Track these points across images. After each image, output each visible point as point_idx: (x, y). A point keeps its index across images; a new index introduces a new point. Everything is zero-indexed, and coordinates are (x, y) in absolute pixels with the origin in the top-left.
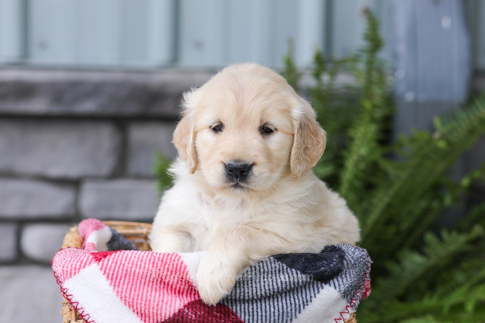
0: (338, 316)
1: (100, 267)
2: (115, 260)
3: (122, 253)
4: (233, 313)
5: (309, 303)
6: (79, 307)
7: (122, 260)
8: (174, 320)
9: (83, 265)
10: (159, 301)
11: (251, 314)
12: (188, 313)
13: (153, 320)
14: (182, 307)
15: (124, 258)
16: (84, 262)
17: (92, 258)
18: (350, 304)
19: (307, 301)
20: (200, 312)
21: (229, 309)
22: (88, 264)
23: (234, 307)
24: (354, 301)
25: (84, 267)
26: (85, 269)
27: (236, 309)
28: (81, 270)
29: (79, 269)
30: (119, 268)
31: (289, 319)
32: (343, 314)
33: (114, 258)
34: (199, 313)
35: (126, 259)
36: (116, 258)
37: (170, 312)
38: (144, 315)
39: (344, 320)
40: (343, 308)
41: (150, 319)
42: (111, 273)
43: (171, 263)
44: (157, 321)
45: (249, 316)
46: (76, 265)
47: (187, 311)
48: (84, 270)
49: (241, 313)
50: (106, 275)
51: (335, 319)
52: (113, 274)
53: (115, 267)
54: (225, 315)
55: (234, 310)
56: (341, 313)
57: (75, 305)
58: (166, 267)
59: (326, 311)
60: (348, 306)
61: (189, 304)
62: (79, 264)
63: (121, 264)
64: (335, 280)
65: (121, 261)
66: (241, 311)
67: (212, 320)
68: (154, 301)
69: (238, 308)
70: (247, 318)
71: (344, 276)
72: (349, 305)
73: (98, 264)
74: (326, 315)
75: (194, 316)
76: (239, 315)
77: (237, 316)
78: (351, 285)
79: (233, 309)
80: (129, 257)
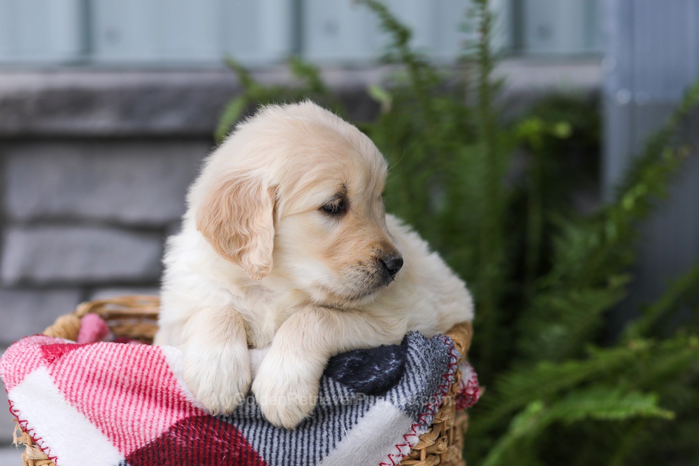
0: (400, 441)
1: (50, 372)
2: (72, 362)
3: (84, 351)
4: (242, 438)
5: (354, 425)
6: (29, 427)
7: (81, 361)
8: (158, 445)
9: (28, 367)
10: (133, 421)
11: (269, 440)
12: (176, 438)
13: (131, 445)
14: (167, 429)
15: (85, 358)
16: (29, 364)
17: (41, 358)
18: (418, 421)
19: (351, 423)
20: (194, 437)
21: (237, 430)
22: (34, 366)
23: (246, 430)
24: (423, 418)
25: (30, 370)
26: (31, 374)
27: (248, 432)
28: (26, 376)
29: (23, 374)
30: (77, 372)
31: (324, 448)
32: (408, 438)
33: (71, 358)
34: (192, 439)
35: (87, 360)
36: (74, 357)
37: (151, 435)
38: (117, 438)
39: (410, 446)
40: (407, 428)
41: (125, 443)
42: (65, 379)
43: (153, 368)
44: (137, 446)
45: (266, 444)
46: (20, 366)
47: (174, 435)
48: (29, 375)
49: (254, 439)
50: (58, 383)
51: (397, 446)
52: (67, 382)
53: (71, 371)
54: (229, 442)
55: (245, 435)
56: (405, 436)
57: (24, 424)
58: (145, 374)
59: (381, 436)
60: (415, 425)
61: (177, 424)
62: (23, 365)
63: (79, 367)
64: (394, 391)
65: (80, 364)
66: (254, 436)
67: (210, 448)
68: (127, 420)
69: (252, 431)
70: (262, 446)
71: (405, 384)
72: (416, 423)
73: (48, 367)
74: (383, 443)
75: (184, 443)
76: (250, 441)
77: (247, 443)
78: (418, 397)
79: (243, 432)
80: (91, 358)
